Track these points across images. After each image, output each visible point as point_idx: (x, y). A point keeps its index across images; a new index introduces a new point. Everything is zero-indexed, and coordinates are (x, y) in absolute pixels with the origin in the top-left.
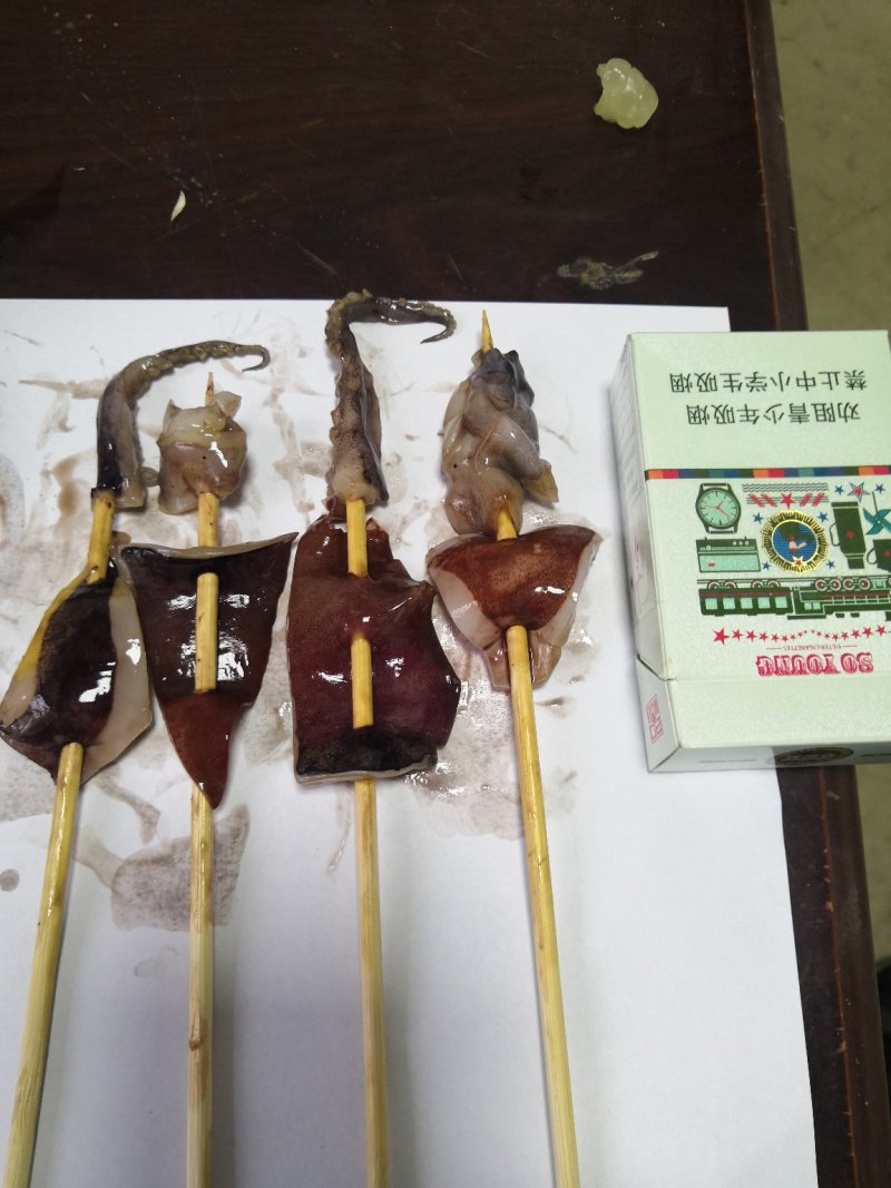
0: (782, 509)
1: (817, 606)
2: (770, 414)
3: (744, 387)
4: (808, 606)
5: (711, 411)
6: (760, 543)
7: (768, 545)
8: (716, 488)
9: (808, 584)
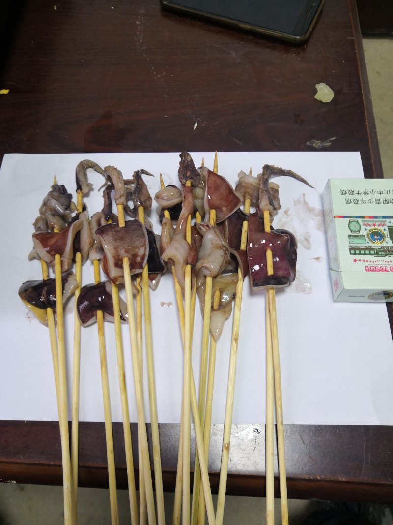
0: (373, 227)
1: (383, 253)
2: (370, 202)
3: (362, 194)
4: (380, 253)
5: (352, 200)
6: (366, 236)
7: (368, 237)
8: (354, 221)
9: (380, 248)
